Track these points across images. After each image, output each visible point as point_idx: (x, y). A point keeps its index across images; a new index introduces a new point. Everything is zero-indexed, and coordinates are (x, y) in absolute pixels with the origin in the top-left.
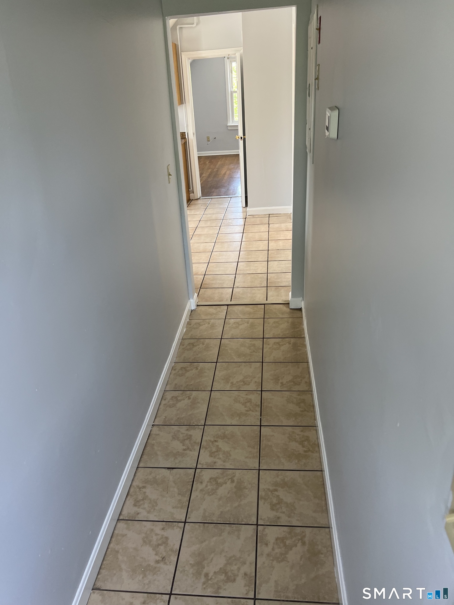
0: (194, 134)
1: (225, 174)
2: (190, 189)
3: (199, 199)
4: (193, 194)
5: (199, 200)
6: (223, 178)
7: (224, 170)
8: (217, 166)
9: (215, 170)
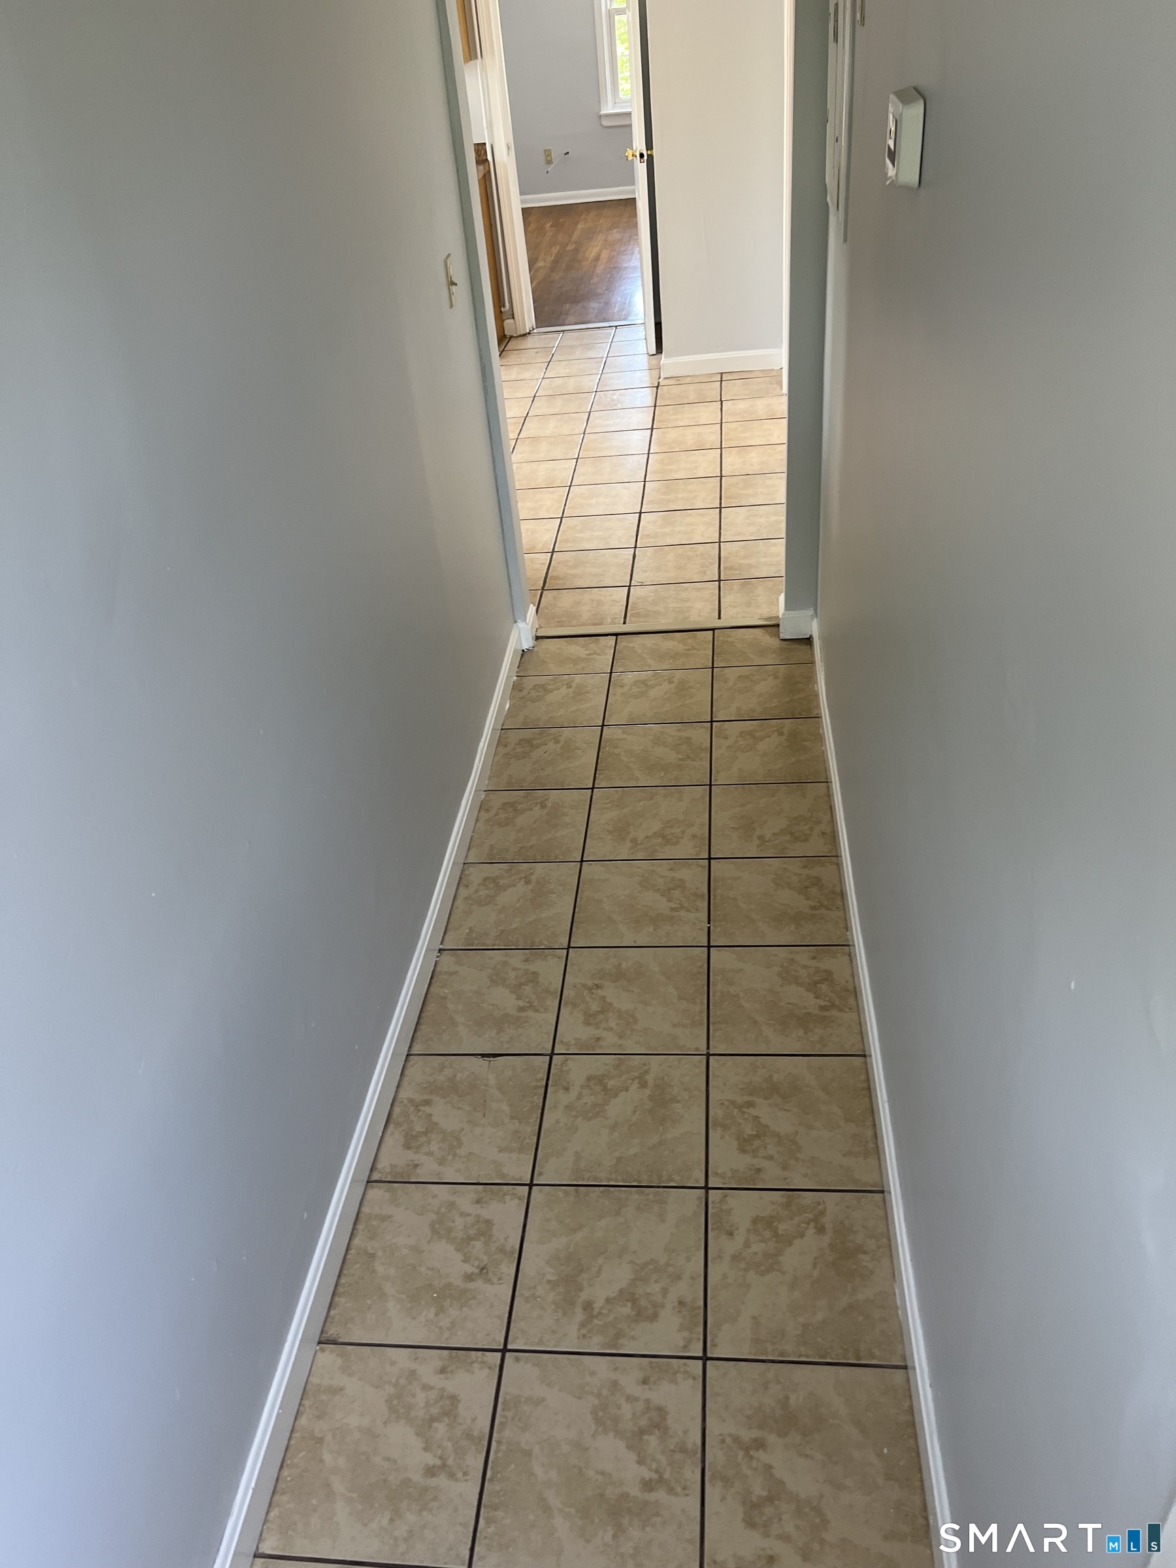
0: (509, 150)
1: (597, 259)
2: (504, 307)
3: (529, 333)
4: (511, 321)
5: (529, 339)
6: (593, 272)
7: (595, 246)
8: (574, 238)
9: (570, 247)
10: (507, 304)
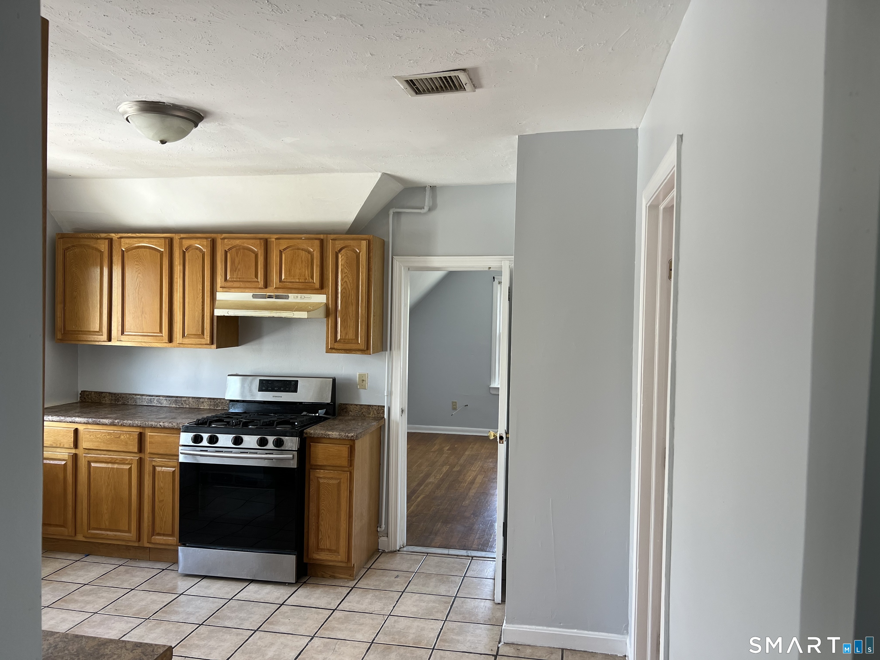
0: (402, 411)
1: (472, 482)
2: (380, 527)
3: (398, 551)
4: (385, 539)
5: (398, 557)
6: (467, 495)
7: (473, 471)
9: (456, 469)
10: (383, 526)
